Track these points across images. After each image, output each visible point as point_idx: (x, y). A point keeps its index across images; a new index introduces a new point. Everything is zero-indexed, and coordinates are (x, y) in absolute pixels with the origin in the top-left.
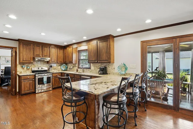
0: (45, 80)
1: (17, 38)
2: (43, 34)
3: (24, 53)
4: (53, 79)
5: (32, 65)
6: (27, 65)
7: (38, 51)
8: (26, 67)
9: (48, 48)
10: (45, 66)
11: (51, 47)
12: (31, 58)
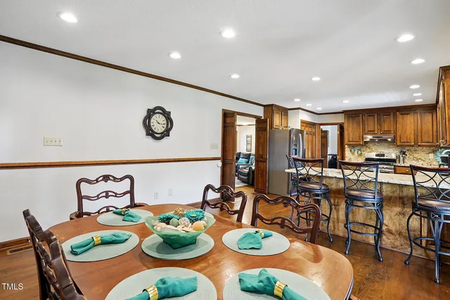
3: (350, 130)
5: (367, 149)
6: (358, 148)
7: (372, 124)
8: (356, 152)
9: (392, 116)
10: (391, 150)
11: (398, 113)
12: (359, 136)
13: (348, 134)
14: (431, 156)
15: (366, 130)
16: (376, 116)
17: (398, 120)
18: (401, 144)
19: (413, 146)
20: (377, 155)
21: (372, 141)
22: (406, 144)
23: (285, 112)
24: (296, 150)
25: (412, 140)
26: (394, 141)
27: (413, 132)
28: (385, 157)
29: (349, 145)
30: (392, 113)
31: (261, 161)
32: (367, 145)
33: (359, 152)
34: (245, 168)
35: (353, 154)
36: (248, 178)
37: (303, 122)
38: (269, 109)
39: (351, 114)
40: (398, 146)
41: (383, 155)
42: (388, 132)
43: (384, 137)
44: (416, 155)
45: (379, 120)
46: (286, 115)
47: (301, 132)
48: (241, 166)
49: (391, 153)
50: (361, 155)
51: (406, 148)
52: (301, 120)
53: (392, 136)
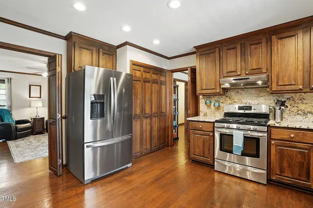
0: (238, 141)
4: (273, 149)
5: (228, 99)
6: (216, 98)
8: (212, 104)
9: (264, 44)
10: (262, 100)
11: (274, 37)
12: (216, 81)
13: (202, 80)
15: (225, 71)
16: (239, 47)
17: (275, 49)
18: (280, 88)
19: (300, 91)
20: (240, 108)
21: (234, 87)
22: (287, 88)
23: (107, 50)
25: (300, 81)
26: (267, 85)
27: (300, 67)
28: (252, 111)
29: (204, 95)
30: (264, 40)
32: (228, 94)
33: (217, 104)
35: (209, 106)
37: (134, 64)
40: (273, 93)
41: (250, 108)
42: (257, 71)
43: (252, 78)
44: (302, 107)
45: (243, 54)
49: (261, 104)
50: (218, 108)
51: (287, 96)
52: (131, 61)
53: (264, 76)
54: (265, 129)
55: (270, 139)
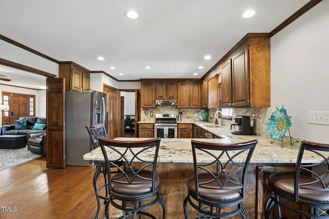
0: (166, 132)
1: (138, 78)
2: (148, 68)
3: (146, 95)
4: (179, 133)
5: (157, 111)
6: (151, 110)
7: (161, 91)
8: (149, 114)
9: (175, 86)
10: (173, 112)
11: (179, 83)
12: (152, 101)
13: (144, 99)
14: (196, 114)
15: (158, 96)
16: (164, 85)
17: (179, 89)
18: (181, 106)
19: (187, 108)
20: (164, 116)
22: (183, 107)
23: (86, 74)
24: (99, 114)
25: (187, 104)
27: (187, 98)
28: (169, 117)
29: (143, 108)
30: (175, 84)
31: (54, 130)
32: (158, 108)
33: (151, 114)
34: (38, 137)
35: (147, 115)
36: (42, 149)
37: (105, 86)
38: (67, 67)
39: (147, 82)
40: (178, 109)
41: (168, 115)
42: (172, 98)
43: (170, 101)
44: (187, 115)
45: (167, 88)
46: (88, 77)
47: (104, 95)
48: (31, 135)
49: (173, 114)
50: (152, 116)
51: (183, 110)
52: (104, 84)
53: (175, 101)
54: (176, 125)
55: (178, 129)
